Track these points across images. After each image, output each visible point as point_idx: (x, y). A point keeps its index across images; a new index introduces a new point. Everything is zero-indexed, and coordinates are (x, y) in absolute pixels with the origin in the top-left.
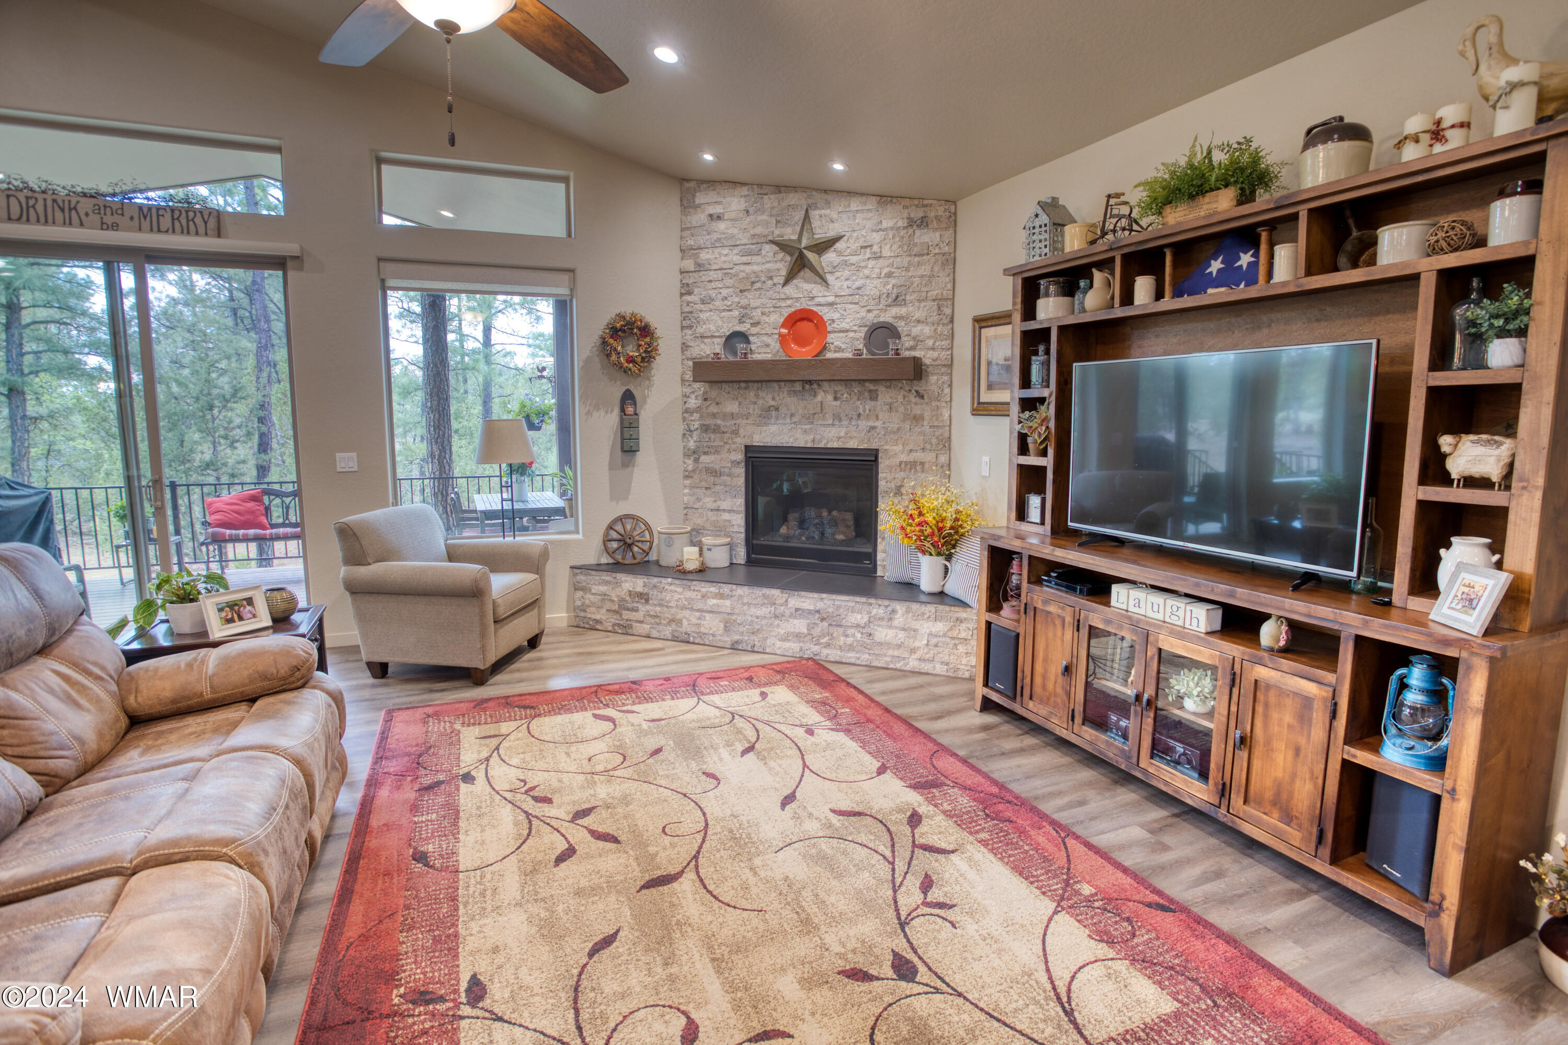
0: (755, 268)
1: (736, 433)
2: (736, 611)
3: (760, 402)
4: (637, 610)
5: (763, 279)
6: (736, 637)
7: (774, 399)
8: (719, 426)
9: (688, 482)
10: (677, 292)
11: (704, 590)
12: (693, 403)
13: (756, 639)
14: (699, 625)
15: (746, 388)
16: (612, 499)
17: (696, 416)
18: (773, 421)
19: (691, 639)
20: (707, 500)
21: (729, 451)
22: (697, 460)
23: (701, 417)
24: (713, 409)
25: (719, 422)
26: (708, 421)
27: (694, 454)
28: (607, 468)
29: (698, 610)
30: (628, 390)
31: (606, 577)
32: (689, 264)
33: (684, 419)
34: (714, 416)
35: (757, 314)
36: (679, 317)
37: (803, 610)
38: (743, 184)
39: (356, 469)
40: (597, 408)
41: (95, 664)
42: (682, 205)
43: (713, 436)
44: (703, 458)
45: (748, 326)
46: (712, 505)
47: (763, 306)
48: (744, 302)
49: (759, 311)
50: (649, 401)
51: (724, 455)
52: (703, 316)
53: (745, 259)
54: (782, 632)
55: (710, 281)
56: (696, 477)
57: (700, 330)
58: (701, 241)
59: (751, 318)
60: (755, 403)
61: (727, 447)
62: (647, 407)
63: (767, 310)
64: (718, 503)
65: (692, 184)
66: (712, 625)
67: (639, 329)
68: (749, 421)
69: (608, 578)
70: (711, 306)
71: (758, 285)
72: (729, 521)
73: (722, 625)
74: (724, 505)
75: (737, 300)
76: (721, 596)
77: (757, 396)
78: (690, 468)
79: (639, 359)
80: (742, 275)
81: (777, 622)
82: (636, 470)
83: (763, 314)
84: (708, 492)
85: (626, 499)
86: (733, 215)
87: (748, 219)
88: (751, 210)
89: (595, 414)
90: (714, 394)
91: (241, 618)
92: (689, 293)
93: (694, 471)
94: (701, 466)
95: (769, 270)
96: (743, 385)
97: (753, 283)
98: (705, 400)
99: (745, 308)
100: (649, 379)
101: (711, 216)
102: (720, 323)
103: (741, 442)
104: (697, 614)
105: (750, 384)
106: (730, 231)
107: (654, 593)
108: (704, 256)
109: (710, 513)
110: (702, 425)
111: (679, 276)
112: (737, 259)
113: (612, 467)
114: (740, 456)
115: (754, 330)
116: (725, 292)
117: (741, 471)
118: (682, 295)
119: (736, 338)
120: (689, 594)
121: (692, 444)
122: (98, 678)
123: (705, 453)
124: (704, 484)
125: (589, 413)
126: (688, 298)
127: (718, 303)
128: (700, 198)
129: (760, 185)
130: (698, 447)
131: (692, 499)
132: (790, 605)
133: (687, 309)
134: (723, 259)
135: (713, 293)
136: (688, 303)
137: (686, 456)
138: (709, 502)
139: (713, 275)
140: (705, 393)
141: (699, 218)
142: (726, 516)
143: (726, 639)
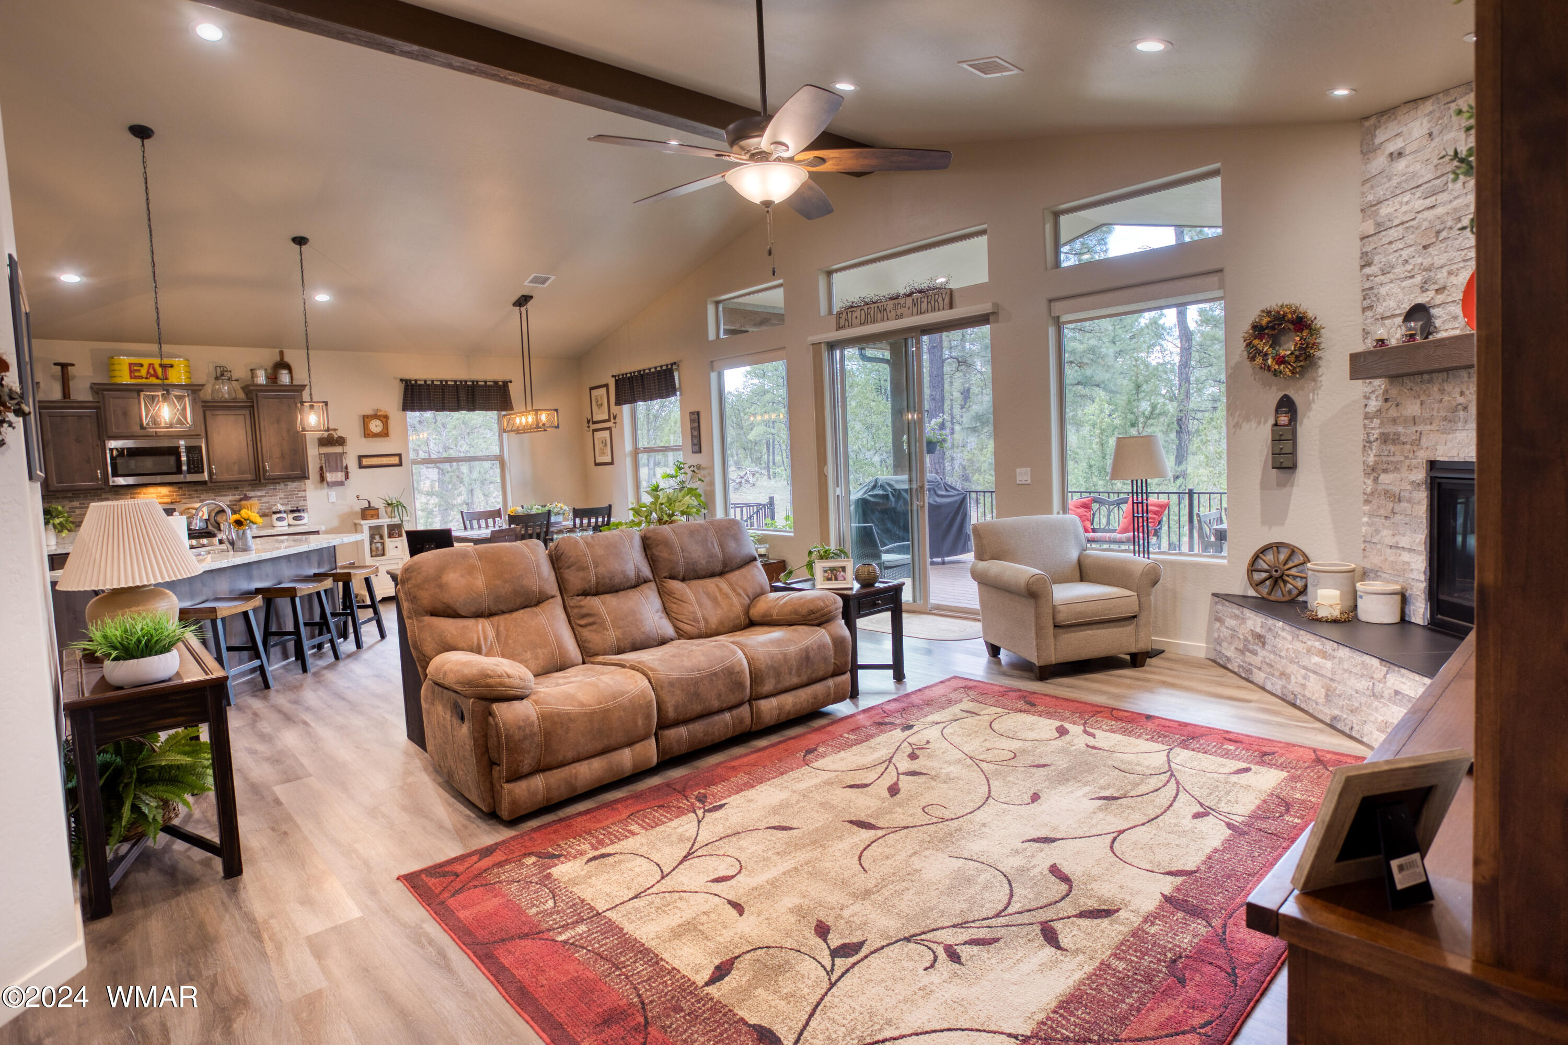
0: (1440, 211)
1: (1417, 443)
2: (1337, 678)
3: (1446, 398)
4: (1256, 654)
5: (1449, 224)
6: (1336, 712)
7: (1462, 394)
8: (1397, 434)
9: (1367, 508)
10: (1357, 263)
11: (1310, 643)
12: (1374, 405)
13: (1354, 720)
14: (1303, 685)
15: (1429, 382)
16: (1264, 523)
17: (1376, 422)
18: (1460, 425)
19: (1298, 703)
20: (1385, 532)
21: (1410, 468)
22: (1376, 480)
23: (1382, 423)
24: (1393, 413)
25: (1400, 429)
26: (1390, 429)
27: (1373, 471)
28: (1258, 487)
29: (1304, 668)
30: (1286, 396)
31: (1236, 611)
32: (1369, 227)
33: (1365, 426)
34: (1394, 421)
35: (1442, 275)
36: (1359, 296)
37: (1403, 695)
38: (1424, 99)
39: (1029, 482)
40: (1247, 419)
41: (741, 587)
42: (1362, 152)
43: (1392, 448)
44: (1384, 478)
45: (1431, 294)
46: (1390, 541)
47: (1451, 262)
48: (1427, 262)
49: (1445, 270)
50: (1314, 406)
51: (1405, 473)
52: (1383, 291)
53: (1429, 202)
54: (1380, 719)
55: (1391, 243)
56: (1375, 502)
57: (1380, 310)
58: (1380, 192)
59: (1435, 283)
60: (1441, 401)
61: (1407, 462)
62: (1311, 414)
63: (1454, 267)
64: (1397, 538)
65: (1372, 121)
66: (1314, 689)
67: (1292, 322)
68: (1433, 427)
69: (1237, 612)
70: (1391, 276)
71: (1444, 234)
72: (1409, 563)
73: (1323, 691)
74: (1404, 542)
75: (1419, 260)
76: (1324, 655)
77: (1442, 391)
78: (1369, 490)
79: (1292, 359)
80: (1425, 225)
81: (1376, 703)
82: (1295, 490)
83: (1450, 273)
84: (1387, 523)
85: (1282, 524)
86: (1414, 146)
87: (1433, 144)
88: (1435, 131)
89: (1245, 426)
90: (1393, 392)
91: (836, 579)
92: (1369, 264)
93: (1372, 493)
94: (1380, 488)
95: (1456, 210)
96: (1426, 377)
97: (1438, 232)
98: (1386, 400)
99: (1428, 270)
100: (1315, 380)
101: (1391, 154)
102: (1401, 296)
103: (1423, 456)
104: (1303, 672)
105: (1435, 375)
106: (1411, 169)
107: (1269, 636)
108: (1384, 210)
109: (1389, 551)
110: (1382, 434)
111: (1358, 243)
112: (1419, 204)
113: (1264, 485)
114: (1420, 475)
115: (1439, 299)
116: (1405, 254)
117: (1422, 497)
118: (1363, 267)
119: (1418, 312)
120: (1298, 646)
121: (1371, 460)
122: (739, 594)
123: (1385, 471)
124: (1382, 512)
125: (1237, 425)
126: (1368, 270)
127: (1399, 270)
128: (1381, 136)
129: (1446, 91)
130: (1376, 463)
131: (1371, 530)
132: (1389, 684)
133: (1367, 285)
134: (1404, 208)
135: (1392, 258)
136: (1368, 276)
137: (1367, 474)
138: (1386, 536)
139: (1394, 233)
140: (1386, 391)
141: (1380, 161)
142: (1406, 557)
143: (1327, 711)
